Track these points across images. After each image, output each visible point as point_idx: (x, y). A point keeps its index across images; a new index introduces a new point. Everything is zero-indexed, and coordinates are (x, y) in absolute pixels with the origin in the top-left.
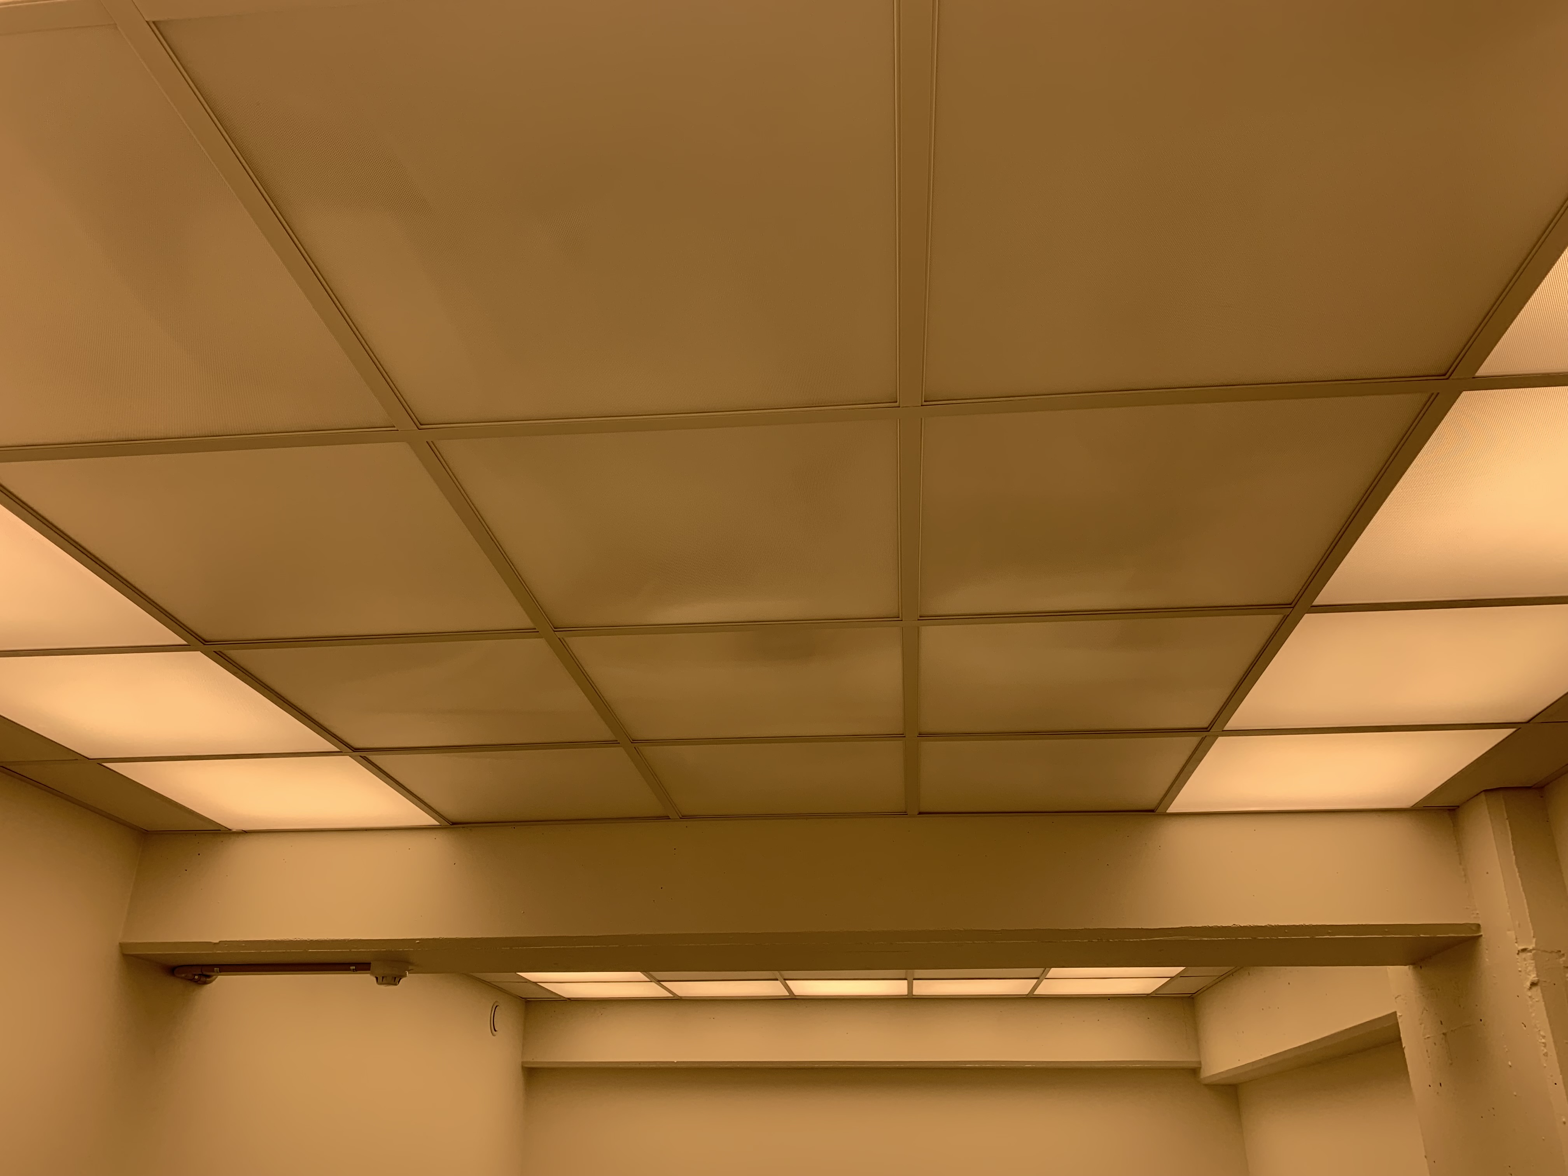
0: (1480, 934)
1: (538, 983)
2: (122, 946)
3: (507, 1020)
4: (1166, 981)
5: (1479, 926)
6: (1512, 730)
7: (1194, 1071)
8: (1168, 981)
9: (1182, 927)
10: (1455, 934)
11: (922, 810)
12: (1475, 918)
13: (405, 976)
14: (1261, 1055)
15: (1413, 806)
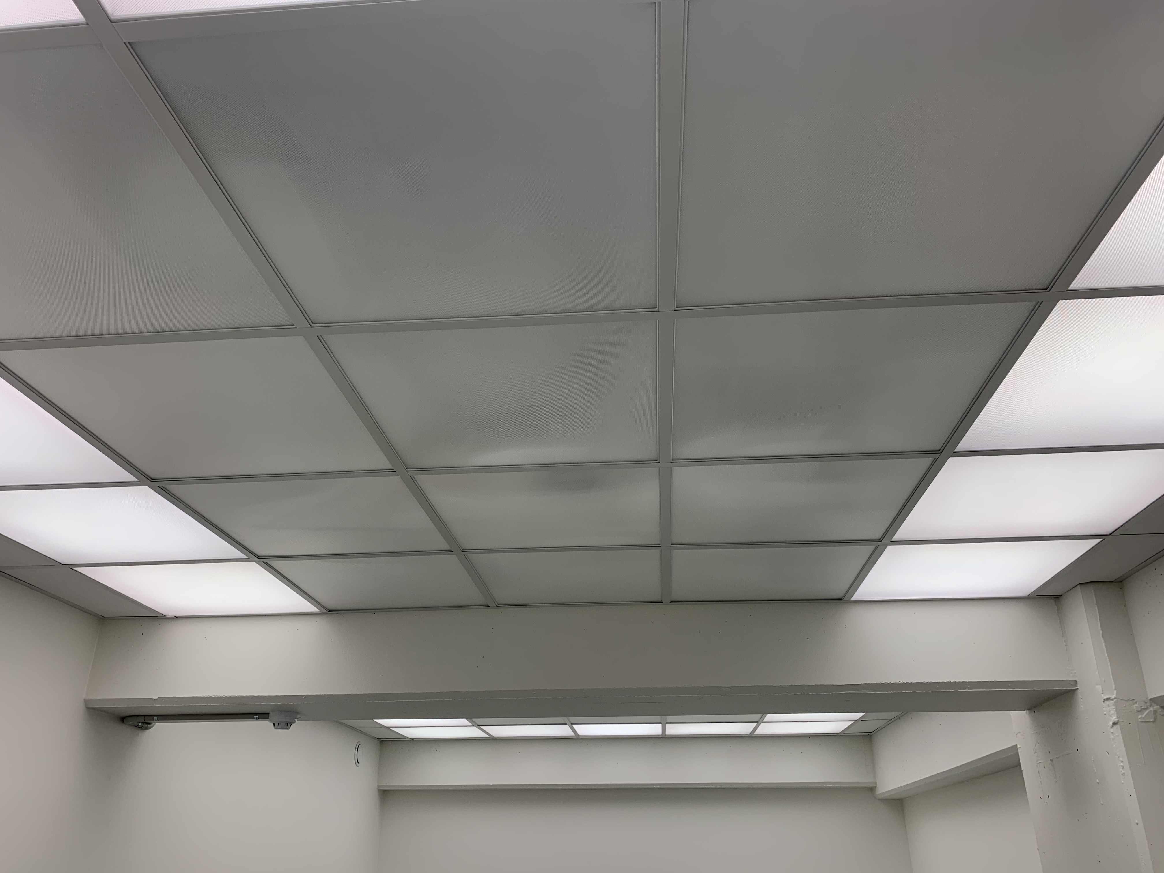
0: (1077, 688)
1: (390, 728)
2: (86, 702)
3: (368, 755)
4: (851, 724)
5: (1076, 681)
6: (1098, 541)
7: (872, 789)
8: (852, 724)
9: (862, 684)
10: (1059, 688)
11: (673, 600)
12: (1073, 676)
13: (294, 722)
14: (920, 777)
15: (1029, 595)
